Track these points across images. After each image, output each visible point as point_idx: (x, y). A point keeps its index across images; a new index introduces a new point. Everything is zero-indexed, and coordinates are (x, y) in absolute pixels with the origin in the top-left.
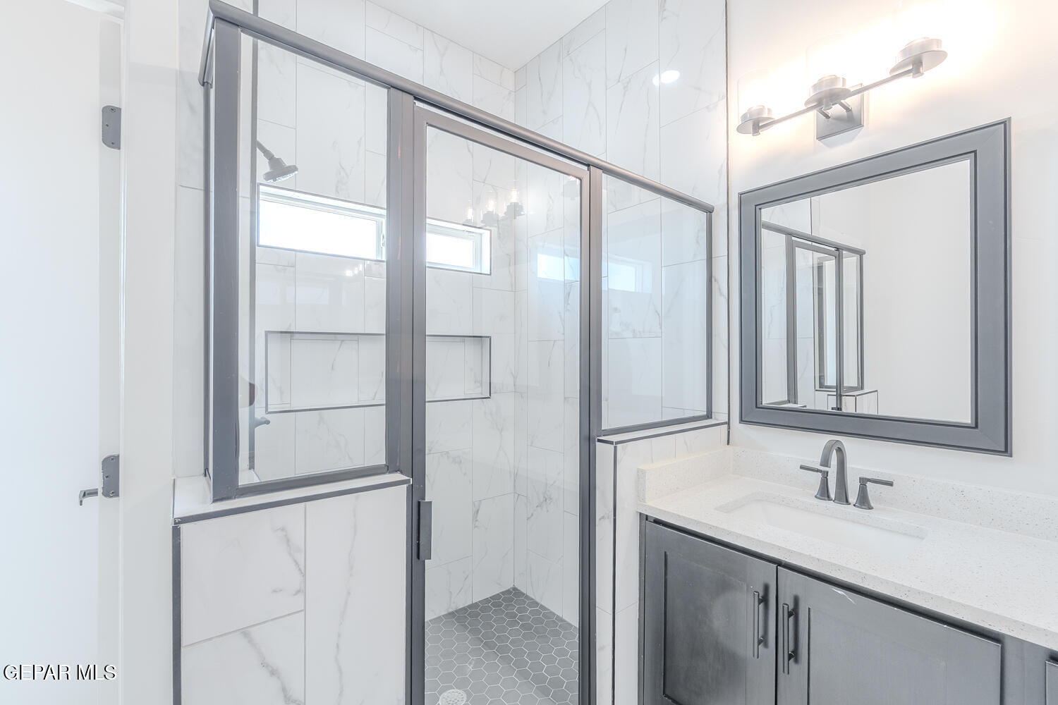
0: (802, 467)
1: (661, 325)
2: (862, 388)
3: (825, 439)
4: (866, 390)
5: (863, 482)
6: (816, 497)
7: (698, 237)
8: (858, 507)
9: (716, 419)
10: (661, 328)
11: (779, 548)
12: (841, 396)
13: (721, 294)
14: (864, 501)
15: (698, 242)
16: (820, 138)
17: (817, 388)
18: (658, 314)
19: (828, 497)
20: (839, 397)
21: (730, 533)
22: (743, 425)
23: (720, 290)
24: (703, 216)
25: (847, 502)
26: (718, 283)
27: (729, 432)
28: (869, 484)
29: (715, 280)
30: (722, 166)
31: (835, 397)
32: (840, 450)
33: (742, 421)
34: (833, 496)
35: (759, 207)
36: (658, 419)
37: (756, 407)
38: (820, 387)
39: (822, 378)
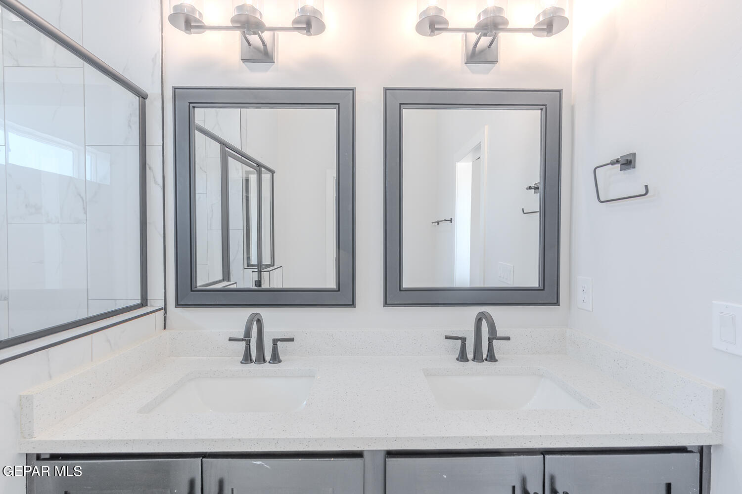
0: (230, 340)
1: (85, 209)
2: (273, 265)
3: (248, 312)
4: (275, 267)
5: (275, 341)
6: (241, 363)
7: (130, 121)
8: (272, 363)
9: (152, 306)
10: (86, 213)
11: (203, 441)
12: (261, 272)
13: (156, 182)
14: (276, 358)
15: (129, 126)
16: (245, 61)
17: (246, 267)
18: (83, 201)
19: (251, 360)
20: (260, 272)
21: (149, 442)
22: (179, 309)
23: (154, 178)
24: (136, 100)
25: (264, 361)
26: (152, 171)
27: (165, 318)
28: (279, 343)
29: (150, 168)
30: (156, 55)
31: (257, 273)
32: (259, 321)
33: (178, 305)
34: (254, 358)
35: (193, 105)
36: (83, 315)
37: (192, 291)
38: (247, 266)
39: (248, 258)
